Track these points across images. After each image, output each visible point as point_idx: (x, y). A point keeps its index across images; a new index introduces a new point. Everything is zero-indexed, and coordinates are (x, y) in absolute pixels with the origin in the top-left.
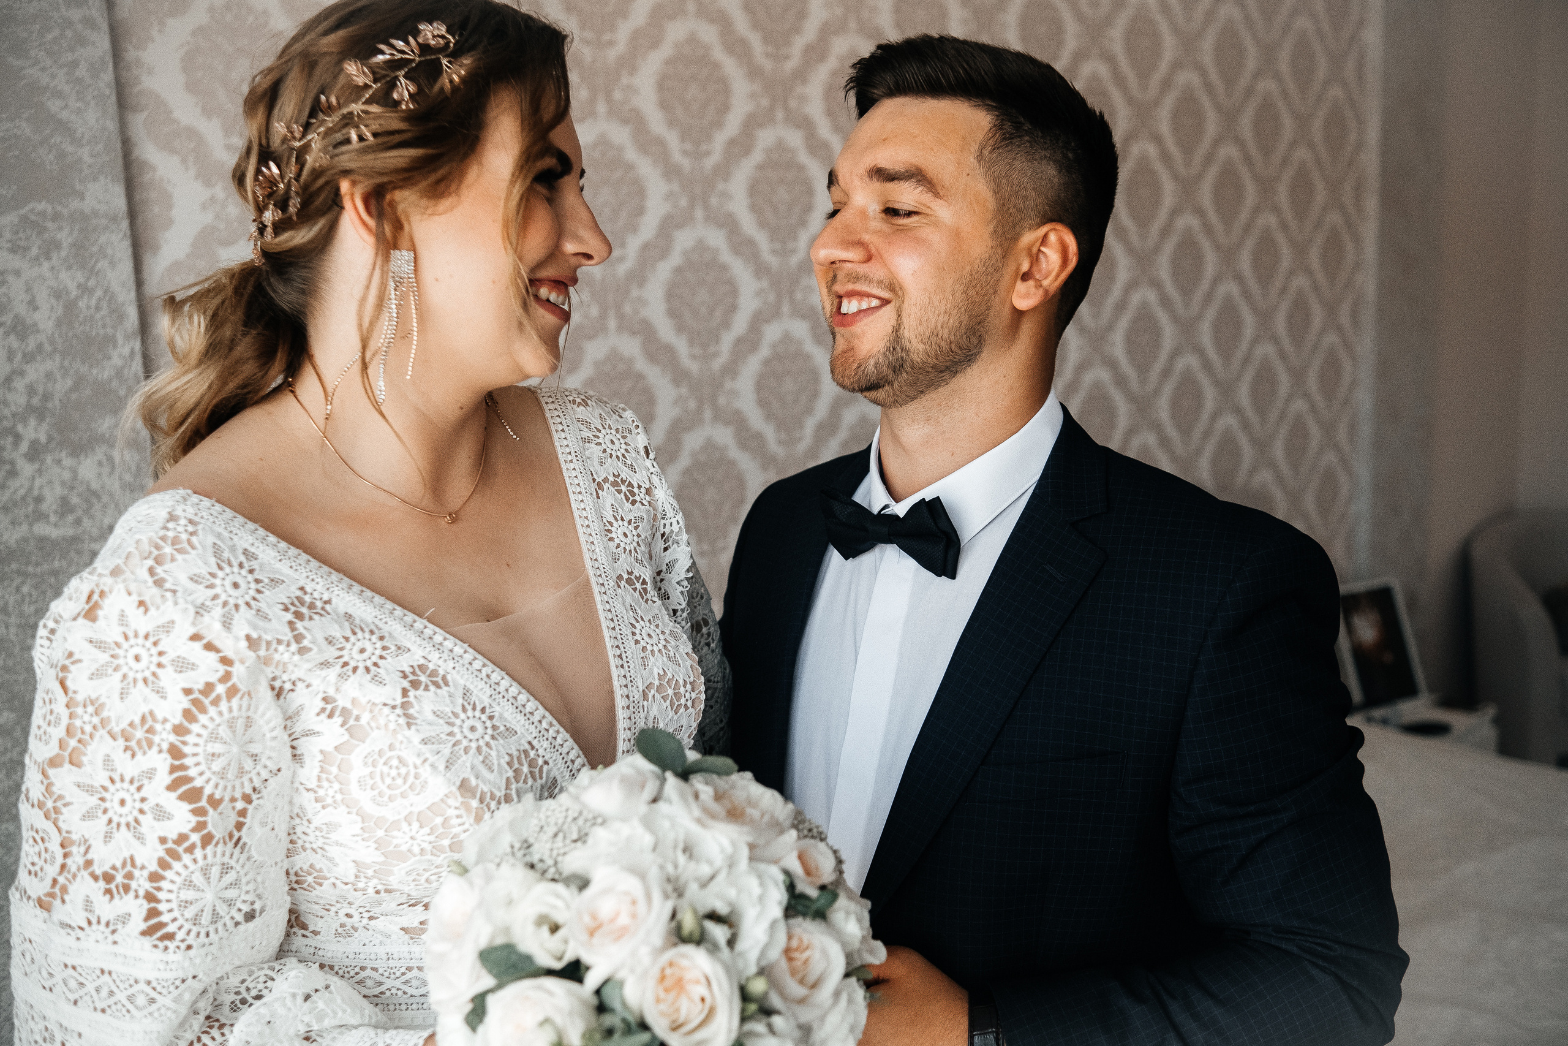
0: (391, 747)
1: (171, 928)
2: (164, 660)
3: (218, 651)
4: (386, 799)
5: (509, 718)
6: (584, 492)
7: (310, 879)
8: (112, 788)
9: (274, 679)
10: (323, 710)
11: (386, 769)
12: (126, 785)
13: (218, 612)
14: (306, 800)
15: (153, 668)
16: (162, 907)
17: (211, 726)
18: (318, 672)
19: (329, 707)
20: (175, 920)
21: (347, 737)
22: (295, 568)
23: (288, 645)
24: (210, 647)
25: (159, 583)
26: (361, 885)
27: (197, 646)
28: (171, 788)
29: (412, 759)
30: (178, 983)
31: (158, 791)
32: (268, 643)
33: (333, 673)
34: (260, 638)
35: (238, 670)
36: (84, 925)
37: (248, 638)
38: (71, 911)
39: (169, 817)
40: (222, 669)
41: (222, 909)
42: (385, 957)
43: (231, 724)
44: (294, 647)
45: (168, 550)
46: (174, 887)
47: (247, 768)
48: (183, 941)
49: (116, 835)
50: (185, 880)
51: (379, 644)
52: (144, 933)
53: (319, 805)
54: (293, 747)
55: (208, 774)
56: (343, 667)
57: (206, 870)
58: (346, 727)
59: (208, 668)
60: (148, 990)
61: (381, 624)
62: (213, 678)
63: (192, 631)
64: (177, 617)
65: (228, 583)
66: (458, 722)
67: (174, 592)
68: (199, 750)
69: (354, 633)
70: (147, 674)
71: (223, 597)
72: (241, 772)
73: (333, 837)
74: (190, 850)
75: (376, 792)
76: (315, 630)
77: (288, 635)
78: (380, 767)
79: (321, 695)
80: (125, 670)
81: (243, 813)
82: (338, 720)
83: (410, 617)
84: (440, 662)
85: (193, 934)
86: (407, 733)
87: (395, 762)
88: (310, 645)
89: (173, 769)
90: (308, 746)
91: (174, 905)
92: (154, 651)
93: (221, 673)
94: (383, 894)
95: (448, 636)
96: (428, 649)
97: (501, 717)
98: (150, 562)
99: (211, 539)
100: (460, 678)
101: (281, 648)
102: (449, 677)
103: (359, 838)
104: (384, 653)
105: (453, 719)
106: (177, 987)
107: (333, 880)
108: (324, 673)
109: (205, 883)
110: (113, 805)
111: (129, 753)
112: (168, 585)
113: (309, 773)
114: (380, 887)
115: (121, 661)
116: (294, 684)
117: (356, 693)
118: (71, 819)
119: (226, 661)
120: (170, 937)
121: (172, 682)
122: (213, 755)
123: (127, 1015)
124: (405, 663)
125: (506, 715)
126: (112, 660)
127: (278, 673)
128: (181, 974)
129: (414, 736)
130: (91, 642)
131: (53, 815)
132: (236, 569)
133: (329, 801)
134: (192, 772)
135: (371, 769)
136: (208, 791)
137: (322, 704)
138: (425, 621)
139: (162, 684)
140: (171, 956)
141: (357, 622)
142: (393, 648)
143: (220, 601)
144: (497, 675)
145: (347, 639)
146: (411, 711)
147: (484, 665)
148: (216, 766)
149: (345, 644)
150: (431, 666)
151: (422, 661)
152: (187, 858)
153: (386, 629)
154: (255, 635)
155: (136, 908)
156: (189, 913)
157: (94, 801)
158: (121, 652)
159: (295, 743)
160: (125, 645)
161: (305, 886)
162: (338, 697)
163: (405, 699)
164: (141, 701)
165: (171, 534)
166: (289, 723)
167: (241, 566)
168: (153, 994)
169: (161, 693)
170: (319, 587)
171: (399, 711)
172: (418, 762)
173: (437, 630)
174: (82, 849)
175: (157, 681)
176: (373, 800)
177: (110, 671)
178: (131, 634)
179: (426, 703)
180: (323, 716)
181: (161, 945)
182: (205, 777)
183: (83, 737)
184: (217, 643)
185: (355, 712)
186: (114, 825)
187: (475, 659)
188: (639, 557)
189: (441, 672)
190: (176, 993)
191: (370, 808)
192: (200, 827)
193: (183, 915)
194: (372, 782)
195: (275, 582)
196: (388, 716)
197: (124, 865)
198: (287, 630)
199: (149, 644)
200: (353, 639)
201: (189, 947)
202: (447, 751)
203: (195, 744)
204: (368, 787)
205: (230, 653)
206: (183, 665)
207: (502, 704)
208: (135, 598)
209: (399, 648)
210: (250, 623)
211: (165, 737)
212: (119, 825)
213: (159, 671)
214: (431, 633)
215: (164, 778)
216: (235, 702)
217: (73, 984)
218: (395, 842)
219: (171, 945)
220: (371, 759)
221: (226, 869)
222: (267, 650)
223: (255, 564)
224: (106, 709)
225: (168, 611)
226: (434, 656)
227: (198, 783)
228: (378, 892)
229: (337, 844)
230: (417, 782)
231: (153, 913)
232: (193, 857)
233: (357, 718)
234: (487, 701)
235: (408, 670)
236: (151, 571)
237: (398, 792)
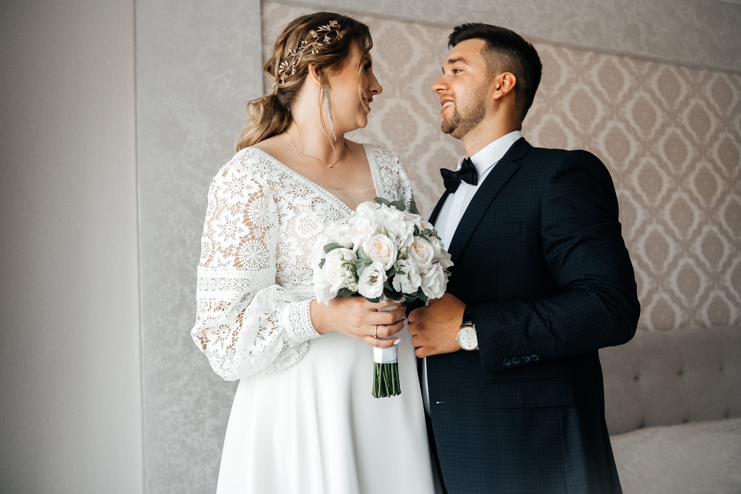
0: (308, 217)
1: (242, 263)
2: (243, 186)
3: (259, 184)
4: (306, 232)
5: (345, 214)
6: (375, 168)
7: (283, 266)
8: (227, 225)
9: (275, 196)
10: (289, 207)
11: (306, 223)
12: (231, 224)
13: (259, 174)
14: (282, 236)
15: (241, 189)
16: (240, 257)
17: (256, 204)
18: (287, 195)
19: (290, 206)
20: (243, 261)
21: (295, 215)
22: (282, 167)
23: (279, 184)
24: (256, 182)
25: (243, 165)
26: (298, 266)
27: (253, 182)
28: (243, 223)
29: (313, 219)
30: (243, 280)
31: (240, 224)
32: (273, 183)
33: (292, 195)
34: (271, 180)
35: (264, 189)
36: (218, 266)
37: (267, 180)
38: (214, 263)
39: (243, 231)
40: (260, 189)
41: (257, 261)
42: (306, 293)
43: (262, 205)
44: (280, 185)
45: (246, 158)
46: (243, 251)
47: (265, 220)
48: (245, 267)
49: (228, 239)
50: (246, 249)
51: (306, 189)
52: (234, 266)
53: (286, 237)
54: (280, 221)
55: (254, 218)
56: (295, 194)
57: (252, 247)
58: (295, 212)
59: (255, 189)
60: (234, 281)
61: (307, 185)
62: (257, 191)
63: (252, 178)
64: (248, 174)
65: (262, 167)
66: (328, 212)
67: (248, 168)
68: (252, 211)
69: (298, 184)
70: (239, 190)
71: (261, 170)
72: (264, 220)
73: (290, 248)
74: (248, 240)
75: (303, 230)
76: (287, 182)
77: (279, 181)
78: (304, 222)
79: (288, 202)
80: (233, 190)
81: (264, 233)
82: (293, 210)
83: (316, 185)
84: (324, 197)
85: (248, 266)
86: (313, 212)
87: (309, 221)
88: (285, 185)
89: (245, 216)
90: (284, 219)
91: (243, 256)
92: (241, 184)
93: (259, 190)
94: (305, 269)
95: (327, 191)
96: (321, 193)
97: (342, 213)
98: (241, 160)
99: (258, 156)
100: (330, 202)
101: (277, 185)
102: (326, 201)
103: (297, 247)
104: (307, 192)
105: (327, 211)
106: (242, 281)
107: (290, 265)
108: (289, 195)
109: (252, 251)
110: (227, 230)
111: (232, 214)
112: (245, 166)
113: (283, 228)
114: (304, 267)
115: (232, 187)
116: (280, 198)
117: (298, 202)
118: (215, 237)
119: (260, 186)
120: (241, 266)
121: (245, 192)
122: (256, 213)
123: (229, 289)
124: (313, 196)
125: (344, 213)
126: (229, 187)
127: (276, 194)
128: (244, 277)
129: (315, 214)
130: (224, 183)
131: (210, 236)
132: (265, 164)
133: (289, 235)
134: (250, 217)
135: (302, 223)
136: (254, 223)
137: (288, 205)
138: (320, 187)
139: (242, 193)
140: (241, 272)
141: (300, 183)
142: (310, 191)
143: (260, 171)
144: (341, 203)
145: (296, 186)
146: (314, 208)
147: (338, 200)
148: (257, 216)
149: (295, 187)
150: (321, 198)
151: (319, 196)
152: (247, 242)
153: (308, 186)
154: (269, 180)
155: (232, 259)
156: (247, 259)
157: (222, 230)
158: (232, 185)
159: (280, 219)
160: (233, 183)
161: (281, 269)
162: (293, 203)
163: (313, 204)
164: (237, 198)
165: (247, 154)
166: (278, 211)
167: (266, 163)
168: (236, 282)
169: (242, 196)
170: (289, 173)
171: (311, 207)
172: (315, 220)
173: (324, 189)
174: (218, 244)
175: (241, 193)
176: (302, 233)
177: (229, 190)
178: (235, 179)
179: (319, 206)
180: (289, 209)
181: (239, 269)
182: (253, 219)
183: (220, 210)
184: (258, 182)
185: (298, 208)
186: (227, 236)
187: (335, 198)
188: (393, 188)
189: (324, 200)
190: (242, 283)
191: (301, 235)
192: (251, 233)
193: (245, 259)
194: (302, 227)
195: (276, 170)
196: (307, 208)
197: (230, 247)
198: (279, 180)
199: (240, 182)
200: (298, 186)
201: (246, 269)
202: (324, 218)
203: (252, 210)
204: (301, 229)
205: (262, 185)
206: (249, 187)
207: (342, 210)
208: (237, 169)
209: (312, 192)
210: (268, 177)
211: (243, 208)
212: (229, 236)
213: (242, 190)
214: (322, 190)
215: (242, 220)
216: (263, 198)
217: (213, 285)
218: (308, 246)
219: (242, 268)
220: (302, 220)
221: (258, 248)
222: (273, 185)
223: (270, 164)
224: (227, 202)
225: (245, 172)
226: (322, 196)
227: (252, 220)
228: (303, 269)
229: (292, 250)
230: (315, 226)
231: (237, 259)
232: (249, 242)
233: (299, 210)
234: (338, 209)
235: (314, 198)
236: (241, 162)
237: (309, 229)
